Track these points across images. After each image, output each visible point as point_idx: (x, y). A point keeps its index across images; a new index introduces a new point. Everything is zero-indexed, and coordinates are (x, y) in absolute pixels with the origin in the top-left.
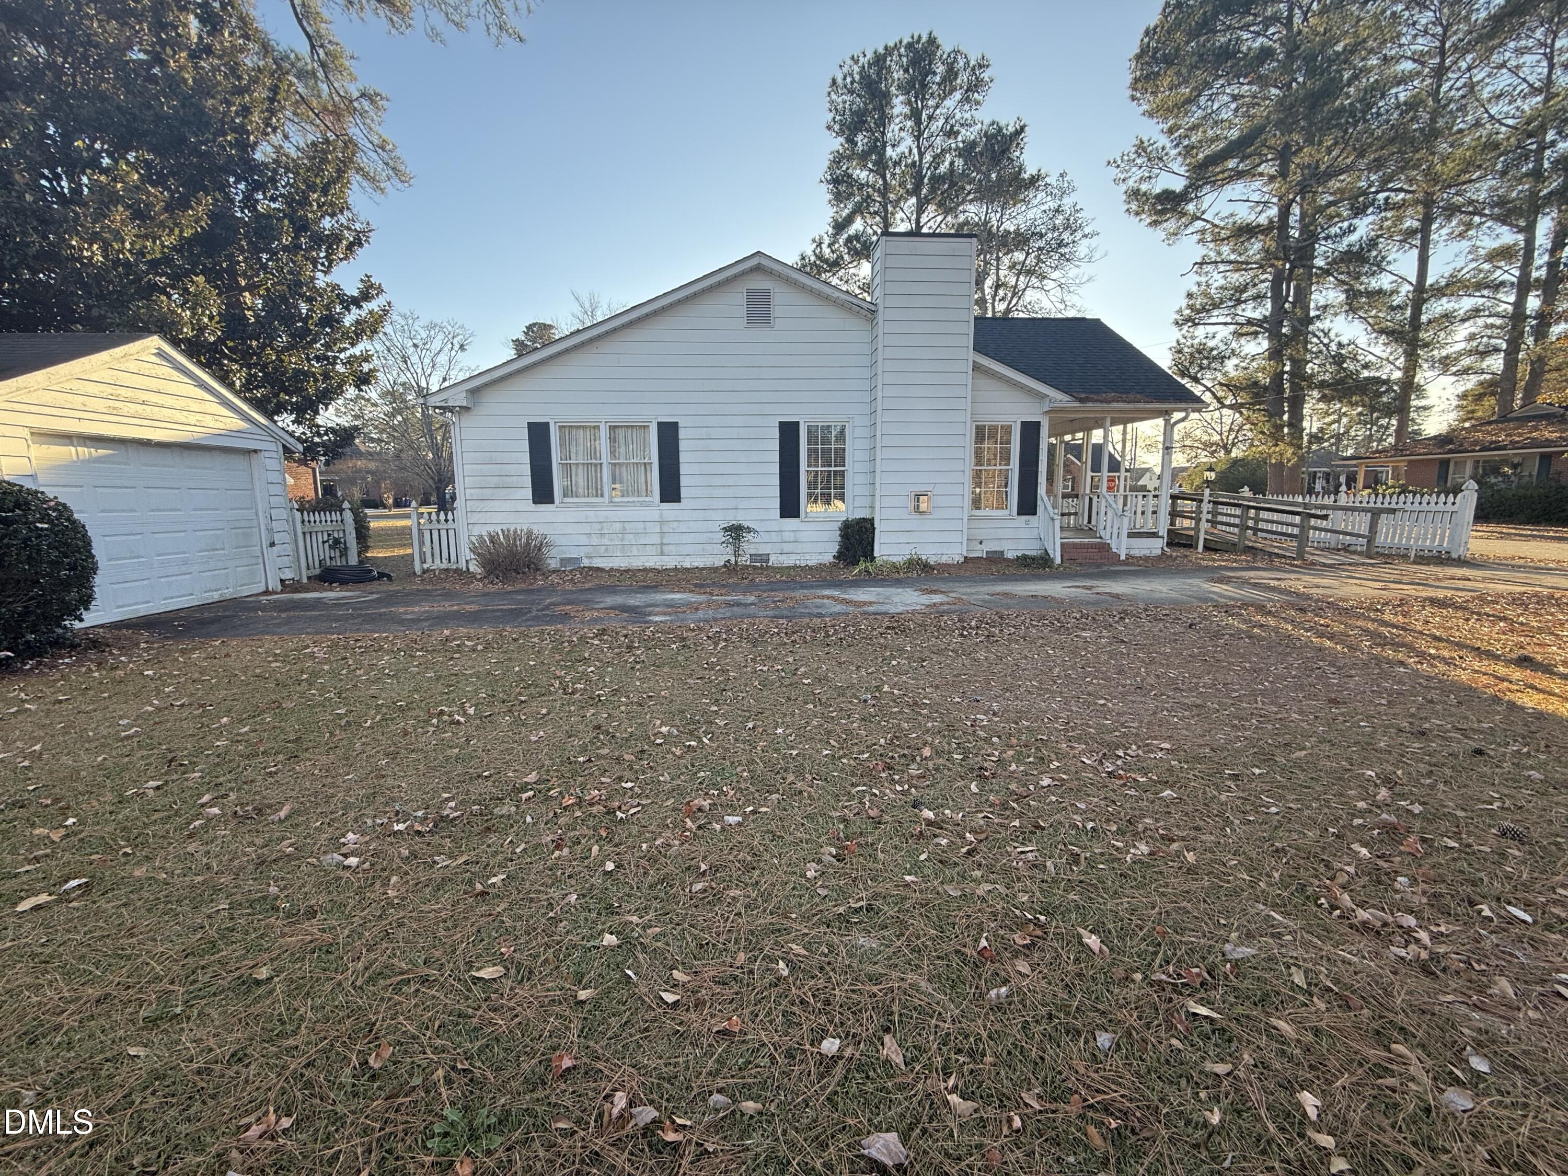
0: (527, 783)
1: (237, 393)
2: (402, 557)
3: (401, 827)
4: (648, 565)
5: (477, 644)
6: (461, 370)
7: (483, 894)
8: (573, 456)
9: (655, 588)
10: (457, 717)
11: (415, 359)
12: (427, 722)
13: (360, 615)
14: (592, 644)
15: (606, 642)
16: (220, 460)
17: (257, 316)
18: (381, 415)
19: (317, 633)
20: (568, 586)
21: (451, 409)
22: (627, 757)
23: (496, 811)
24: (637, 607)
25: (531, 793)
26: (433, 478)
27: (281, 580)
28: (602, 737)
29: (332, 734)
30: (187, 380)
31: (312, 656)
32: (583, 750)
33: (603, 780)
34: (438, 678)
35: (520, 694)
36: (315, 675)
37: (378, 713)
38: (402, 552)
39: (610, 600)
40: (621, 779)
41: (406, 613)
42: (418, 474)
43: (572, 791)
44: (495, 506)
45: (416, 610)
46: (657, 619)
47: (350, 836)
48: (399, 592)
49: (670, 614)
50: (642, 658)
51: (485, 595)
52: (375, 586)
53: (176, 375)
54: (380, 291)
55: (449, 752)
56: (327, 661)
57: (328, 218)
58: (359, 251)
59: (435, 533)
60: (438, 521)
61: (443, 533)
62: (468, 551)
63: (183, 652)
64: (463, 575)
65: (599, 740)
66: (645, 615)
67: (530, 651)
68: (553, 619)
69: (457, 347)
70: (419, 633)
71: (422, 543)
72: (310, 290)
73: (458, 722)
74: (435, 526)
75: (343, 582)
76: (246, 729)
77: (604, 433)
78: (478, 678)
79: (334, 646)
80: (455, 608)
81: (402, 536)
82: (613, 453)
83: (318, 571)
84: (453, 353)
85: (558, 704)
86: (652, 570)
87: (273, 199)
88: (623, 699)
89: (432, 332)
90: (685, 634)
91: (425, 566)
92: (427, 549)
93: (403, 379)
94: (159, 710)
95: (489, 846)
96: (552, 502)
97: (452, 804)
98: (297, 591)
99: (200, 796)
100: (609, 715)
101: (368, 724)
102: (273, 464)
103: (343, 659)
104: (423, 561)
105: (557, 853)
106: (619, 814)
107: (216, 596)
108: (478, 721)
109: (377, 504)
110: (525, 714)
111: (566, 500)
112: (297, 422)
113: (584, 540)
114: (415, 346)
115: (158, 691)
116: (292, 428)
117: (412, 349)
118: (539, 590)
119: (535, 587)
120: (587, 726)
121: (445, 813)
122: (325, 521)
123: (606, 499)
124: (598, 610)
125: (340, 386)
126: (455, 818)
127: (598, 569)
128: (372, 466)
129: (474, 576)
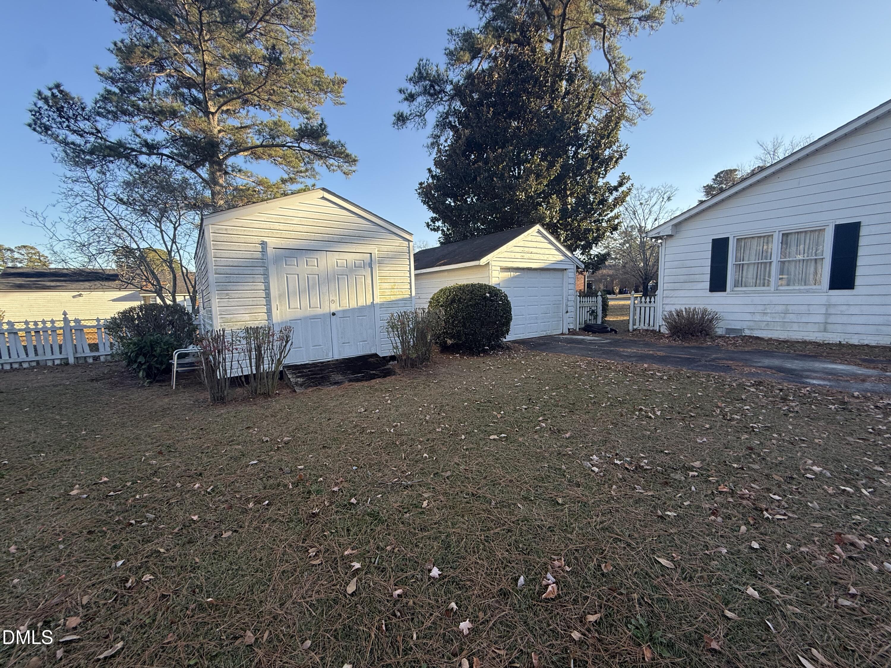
0: (693, 466)
1: (561, 244)
2: (622, 321)
3: (618, 462)
4: (807, 339)
5: (663, 376)
6: (667, 212)
7: (661, 517)
8: (746, 258)
9: (815, 357)
10: (650, 415)
11: (640, 211)
12: (633, 413)
13: (601, 350)
14: (749, 391)
15: (761, 391)
16: (552, 274)
17: (572, 207)
18: (618, 245)
19: (583, 356)
20: (731, 348)
21: (661, 238)
22: (775, 476)
23: (672, 475)
24: (795, 370)
25: (696, 474)
26: (642, 277)
27: (569, 329)
28: (754, 456)
29: (588, 405)
30: (546, 241)
31: (580, 366)
32: (737, 460)
33: (753, 485)
34: (640, 390)
35: (691, 411)
36: (581, 376)
37: (608, 401)
38: (622, 318)
39: (767, 362)
40: (769, 490)
41: (623, 351)
42: (634, 276)
43: (726, 483)
44: (681, 293)
45: (629, 350)
46: (815, 382)
47: (595, 457)
48: (620, 340)
49: (829, 380)
50: (796, 409)
51: (670, 347)
52: (608, 335)
53: (543, 240)
54: (629, 178)
55: (645, 432)
56: (586, 370)
57: (608, 150)
58: (621, 161)
59: (643, 309)
60: (646, 302)
61: (647, 309)
62: (661, 319)
63: (533, 356)
64: (657, 334)
65: (751, 457)
66: (802, 377)
67: (699, 386)
68: (716, 368)
69: (666, 199)
70: (630, 363)
71: (634, 314)
72: (596, 188)
73: (650, 417)
74: (643, 305)
75: (594, 332)
76: (554, 394)
77: (777, 239)
78: (663, 395)
79: (589, 363)
80: (651, 352)
81: (623, 310)
82: (783, 253)
83: (583, 326)
84: (663, 203)
85: (719, 424)
86: (810, 343)
87: (585, 150)
88: (775, 435)
89: (652, 194)
90: (846, 399)
91: (635, 327)
92: (637, 317)
93: (632, 223)
94: (526, 378)
95: (667, 493)
96: (725, 290)
97: (646, 461)
98: (574, 334)
99: (539, 417)
100: (761, 443)
101: (604, 405)
102: (571, 275)
103: (593, 370)
104: (634, 324)
105: (713, 517)
106: (766, 515)
107: (544, 334)
108: (662, 420)
109: (612, 292)
110: (693, 424)
111: (736, 289)
112: (582, 254)
113: (748, 317)
114: (641, 204)
115: (526, 371)
116: (580, 257)
117: (639, 206)
118: (708, 348)
119: (704, 345)
120: (741, 444)
121: (642, 464)
122: (589, 302)
123: (772, 288)
124: (756, 367)
125: (604, 233)
126: (647, 469)
127: (758, 338)
128: (611, 272)
129: (663, 335)
